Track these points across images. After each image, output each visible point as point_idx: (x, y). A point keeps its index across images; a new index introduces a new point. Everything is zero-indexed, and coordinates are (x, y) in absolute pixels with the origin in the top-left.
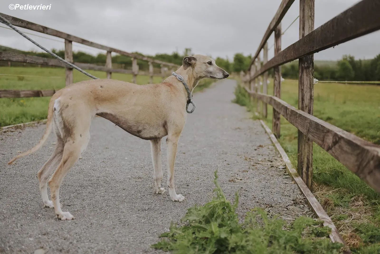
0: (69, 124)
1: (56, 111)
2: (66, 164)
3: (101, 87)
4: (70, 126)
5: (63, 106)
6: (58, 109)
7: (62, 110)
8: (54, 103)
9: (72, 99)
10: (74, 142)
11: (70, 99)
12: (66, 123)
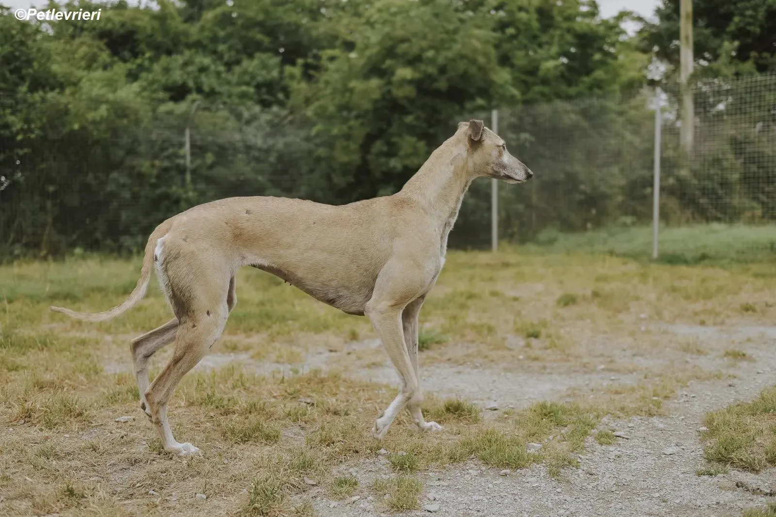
0: (181, 292)
1: (157, 263)
2: (179, 365)
3: (248, 212)
4: (184, 295)
5: (169, 254)
6: (161, 259)
7: (168, 263)
8: (156, 246)
9: (188, 240)
10: (194, 326)
11: (185, 240)
12: (175, 289)
